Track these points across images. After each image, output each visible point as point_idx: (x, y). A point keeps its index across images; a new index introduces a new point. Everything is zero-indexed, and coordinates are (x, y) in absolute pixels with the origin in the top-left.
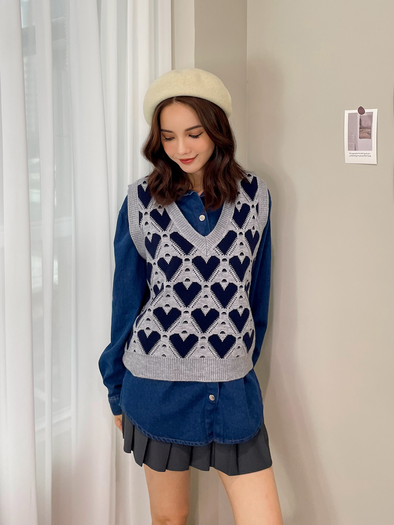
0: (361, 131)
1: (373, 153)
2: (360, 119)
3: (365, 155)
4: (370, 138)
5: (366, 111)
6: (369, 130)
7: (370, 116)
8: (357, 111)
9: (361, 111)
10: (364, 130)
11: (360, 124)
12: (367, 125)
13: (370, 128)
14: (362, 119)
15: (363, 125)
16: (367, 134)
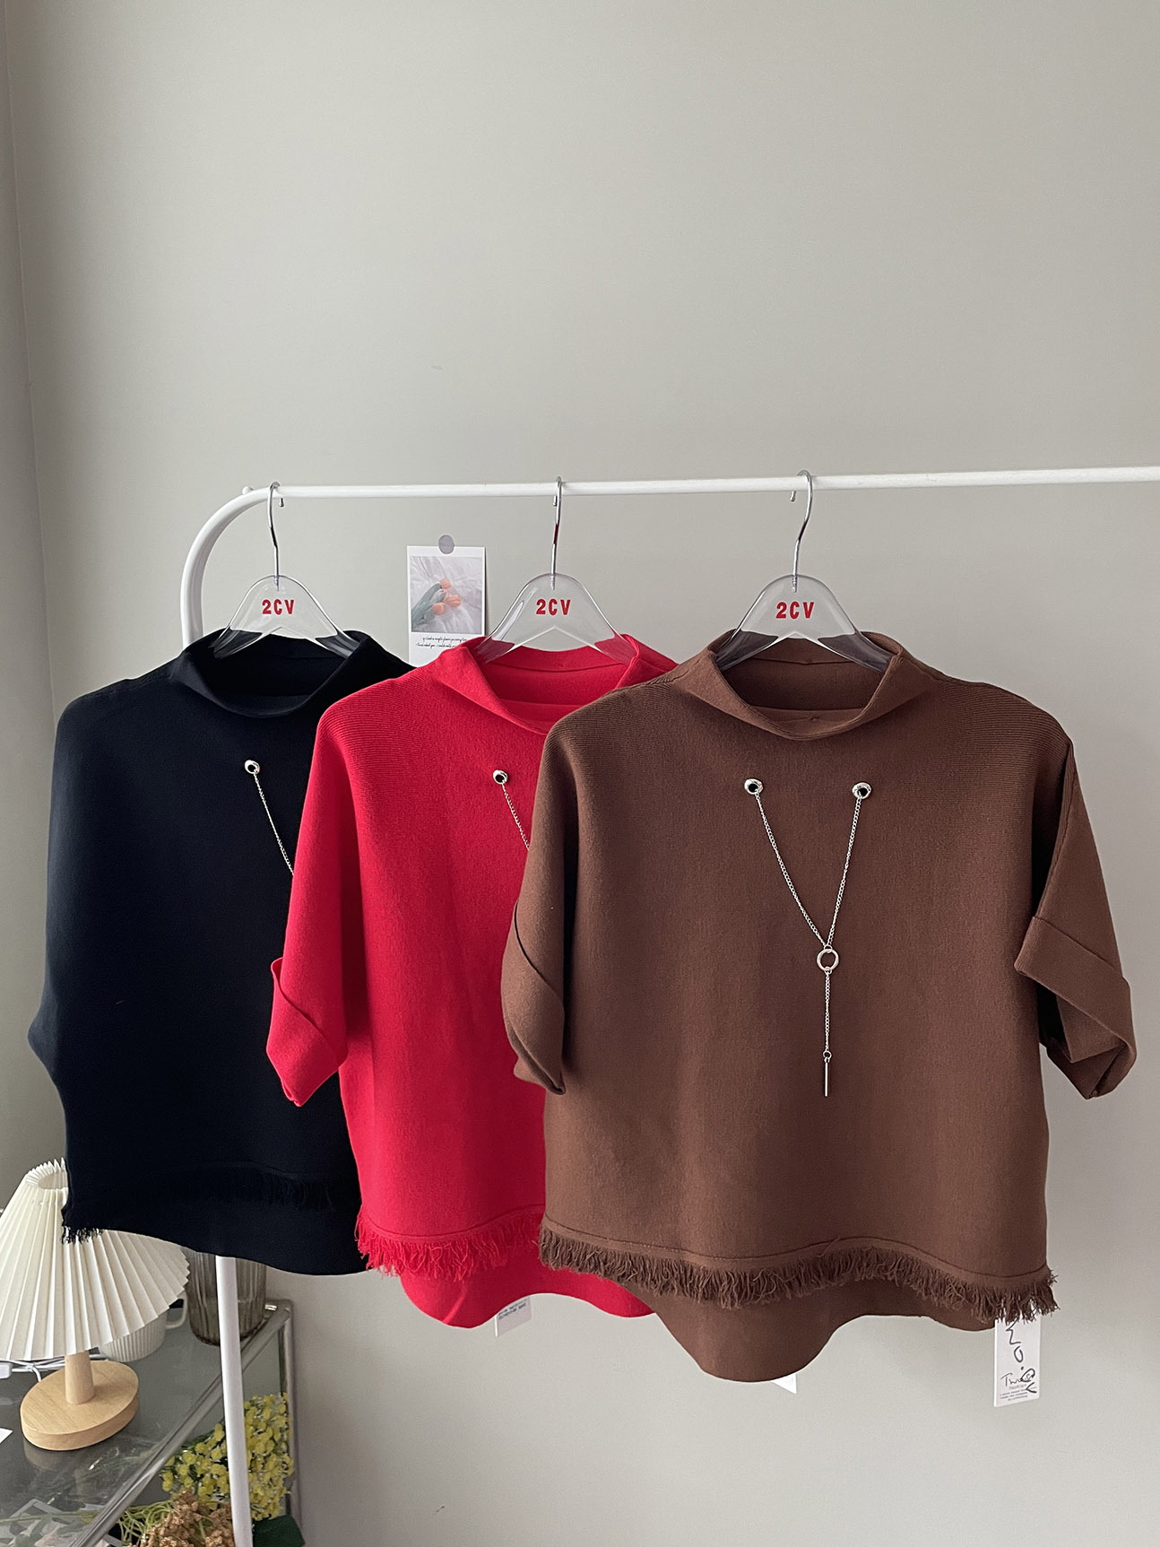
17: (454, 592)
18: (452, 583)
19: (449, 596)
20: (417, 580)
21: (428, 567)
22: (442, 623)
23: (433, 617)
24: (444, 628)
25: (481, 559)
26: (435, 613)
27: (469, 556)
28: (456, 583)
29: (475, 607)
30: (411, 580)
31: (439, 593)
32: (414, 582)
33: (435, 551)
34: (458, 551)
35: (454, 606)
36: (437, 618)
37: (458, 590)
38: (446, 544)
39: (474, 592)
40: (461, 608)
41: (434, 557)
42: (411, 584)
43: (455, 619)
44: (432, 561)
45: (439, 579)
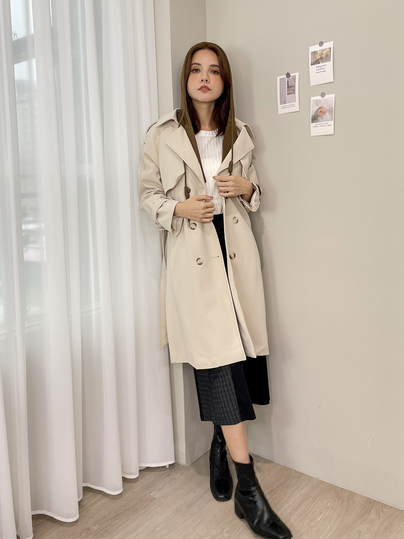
0: (288, 89)
1: (297, 103)
2: (288, 81)
3: (292, 106)
4: (295, 93)
5: (291, 75)
6: (293, 88)
7: (294, 78)
8: (285, 76)
9: (288, 75)
10: (290, 88)
11: (288, 85)
12: (292, 85)
13: (294, 86)
14: (289, 81)
15: (290, 85)
16: (293, 91)
17: (325, 109)
18: (324, 106)
19: (323, 110)
20: (313, 107)
21: (317, 102)
22: (321, 119)
23: (318, 118)
24: (321, 121)
25: (333, 97)
26: (319, 116)
27: (330, 97)
28: (326, 106)
29: (331, 113)
30: (312, 107)
31: (320, 110)
32: (313, 108)
33: (319, 98)
34: (327, 96)
35: (324, 113)
36: (319, 117)
37: (326, 108)
38: (323, 95)
39: (331, 108)
40: (326, 113)
41: (319, 99)
42: (312, 109)
43: (325, 117)
44: (318, 100)
45: (320, 105)
